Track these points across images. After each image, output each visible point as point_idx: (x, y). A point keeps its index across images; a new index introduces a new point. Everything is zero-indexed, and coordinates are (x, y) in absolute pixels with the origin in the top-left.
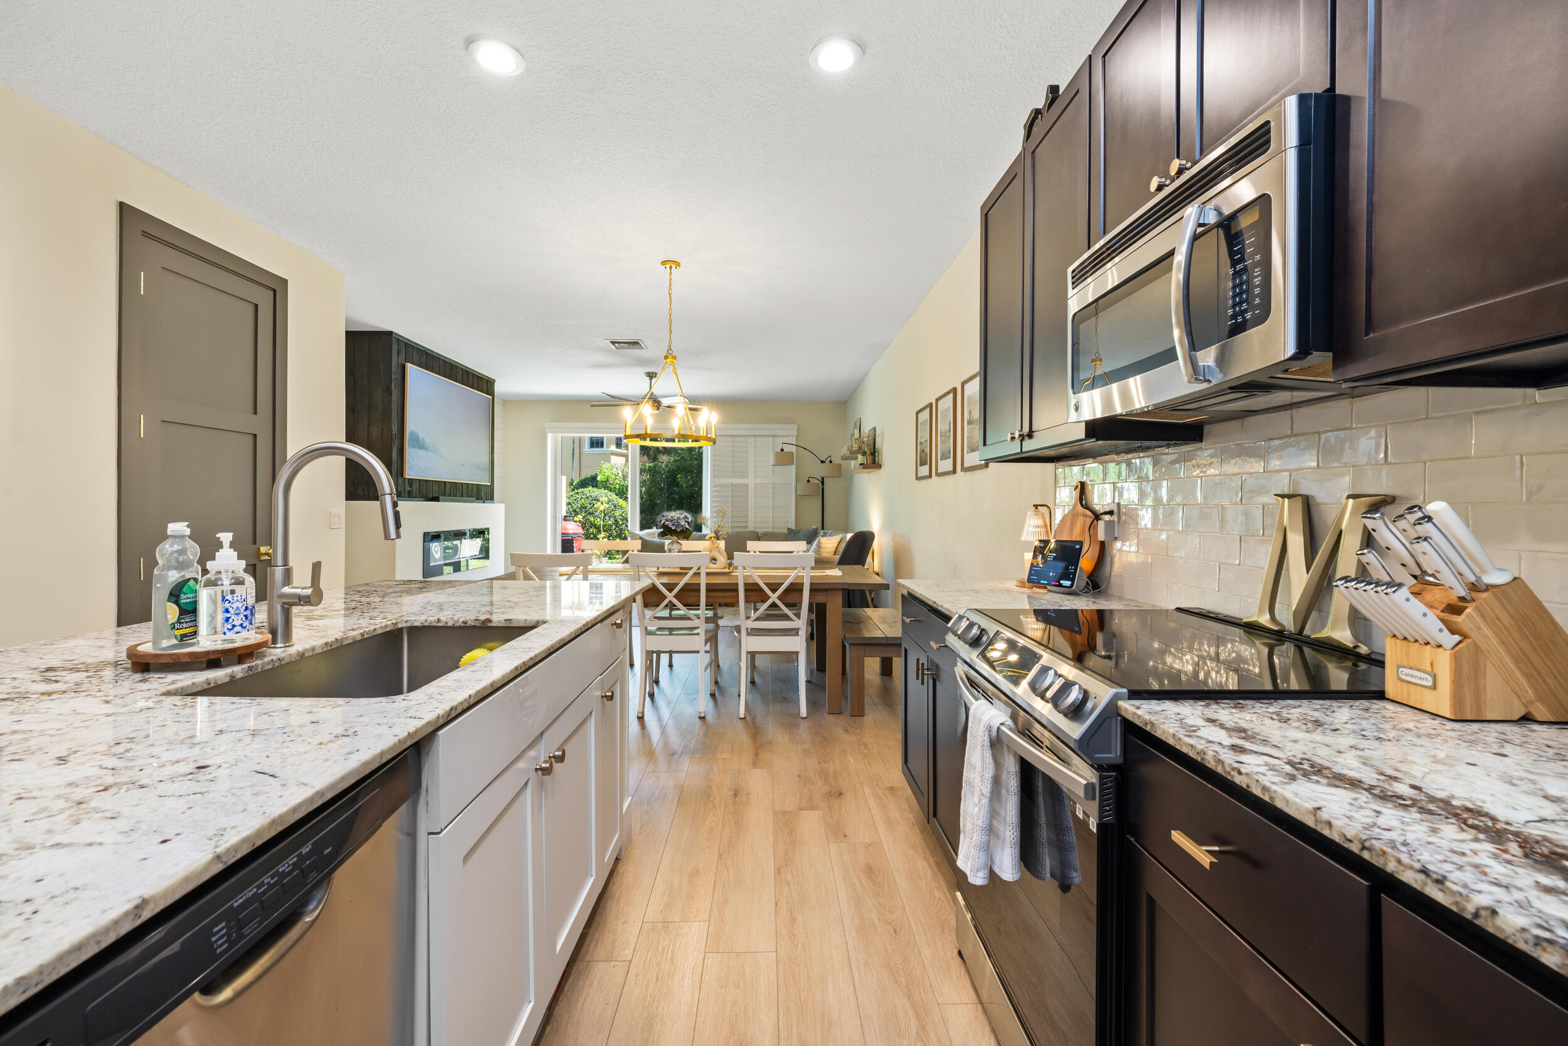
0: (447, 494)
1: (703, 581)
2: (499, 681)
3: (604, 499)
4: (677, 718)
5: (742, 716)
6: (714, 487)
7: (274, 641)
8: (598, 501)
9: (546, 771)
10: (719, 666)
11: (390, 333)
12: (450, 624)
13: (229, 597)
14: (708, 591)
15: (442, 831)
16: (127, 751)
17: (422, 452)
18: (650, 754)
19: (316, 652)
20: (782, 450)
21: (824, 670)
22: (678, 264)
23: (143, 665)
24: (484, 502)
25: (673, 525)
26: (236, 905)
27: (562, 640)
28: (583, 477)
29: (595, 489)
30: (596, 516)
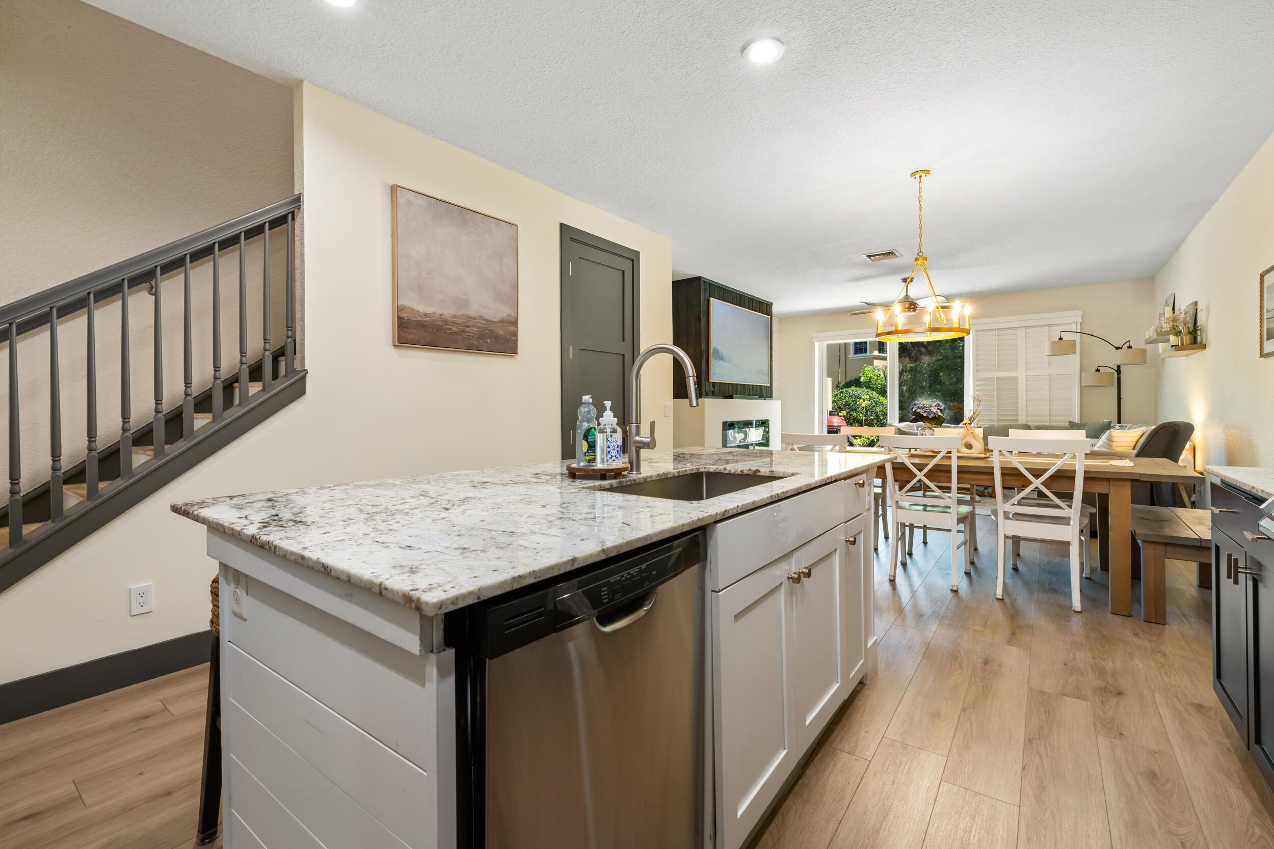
0: (738, 394)
1: (954, 464)
2: (759, 502)
3: (865, 398)
4: (929, 588)
5: (1000, 597)
6: (977, 381)
7: (632, 470)
8: (861, 398)
9: (797, 580)
10: (976, 549)
11: (700, 278)
12: (732, 472)
13: (609, 439)
14: (959, 472)
15: (720, 591)
16: (568, 507)
17: (721, 362)
18: (900, 611)
19: (653, 479)
20: (1061, 339)
21: (1107, 570)
22: (927, 172)
23: (573, 475)
24: (765, 399)
25: (925, 412)
26: (611, 581)
27: (809, 485)
28: (848, 380)
29: (857, 388)
30: (858, 412)
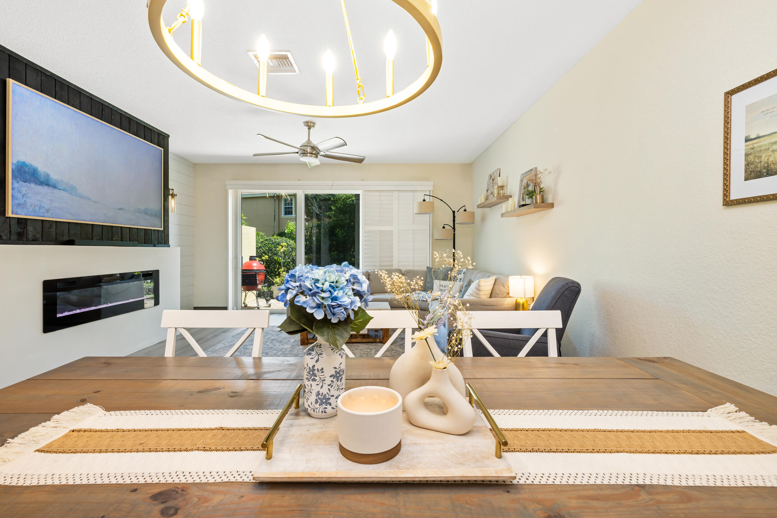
3: (284, 245)
6: (365, 232)
8: (281, 245)
17: (45, 189)
20: (424, 200)
29: (279, 237)
30: (279, 256)
